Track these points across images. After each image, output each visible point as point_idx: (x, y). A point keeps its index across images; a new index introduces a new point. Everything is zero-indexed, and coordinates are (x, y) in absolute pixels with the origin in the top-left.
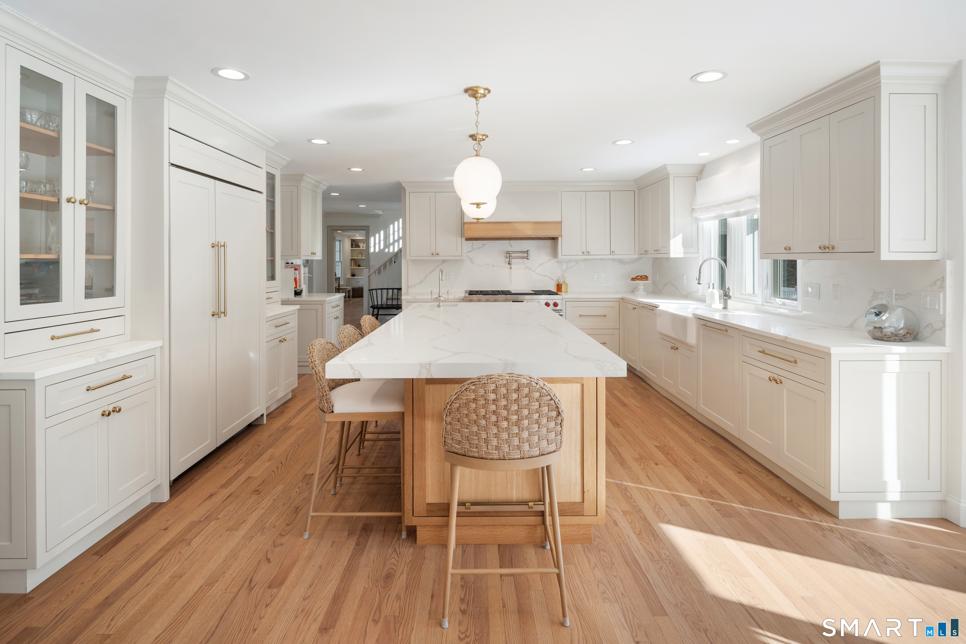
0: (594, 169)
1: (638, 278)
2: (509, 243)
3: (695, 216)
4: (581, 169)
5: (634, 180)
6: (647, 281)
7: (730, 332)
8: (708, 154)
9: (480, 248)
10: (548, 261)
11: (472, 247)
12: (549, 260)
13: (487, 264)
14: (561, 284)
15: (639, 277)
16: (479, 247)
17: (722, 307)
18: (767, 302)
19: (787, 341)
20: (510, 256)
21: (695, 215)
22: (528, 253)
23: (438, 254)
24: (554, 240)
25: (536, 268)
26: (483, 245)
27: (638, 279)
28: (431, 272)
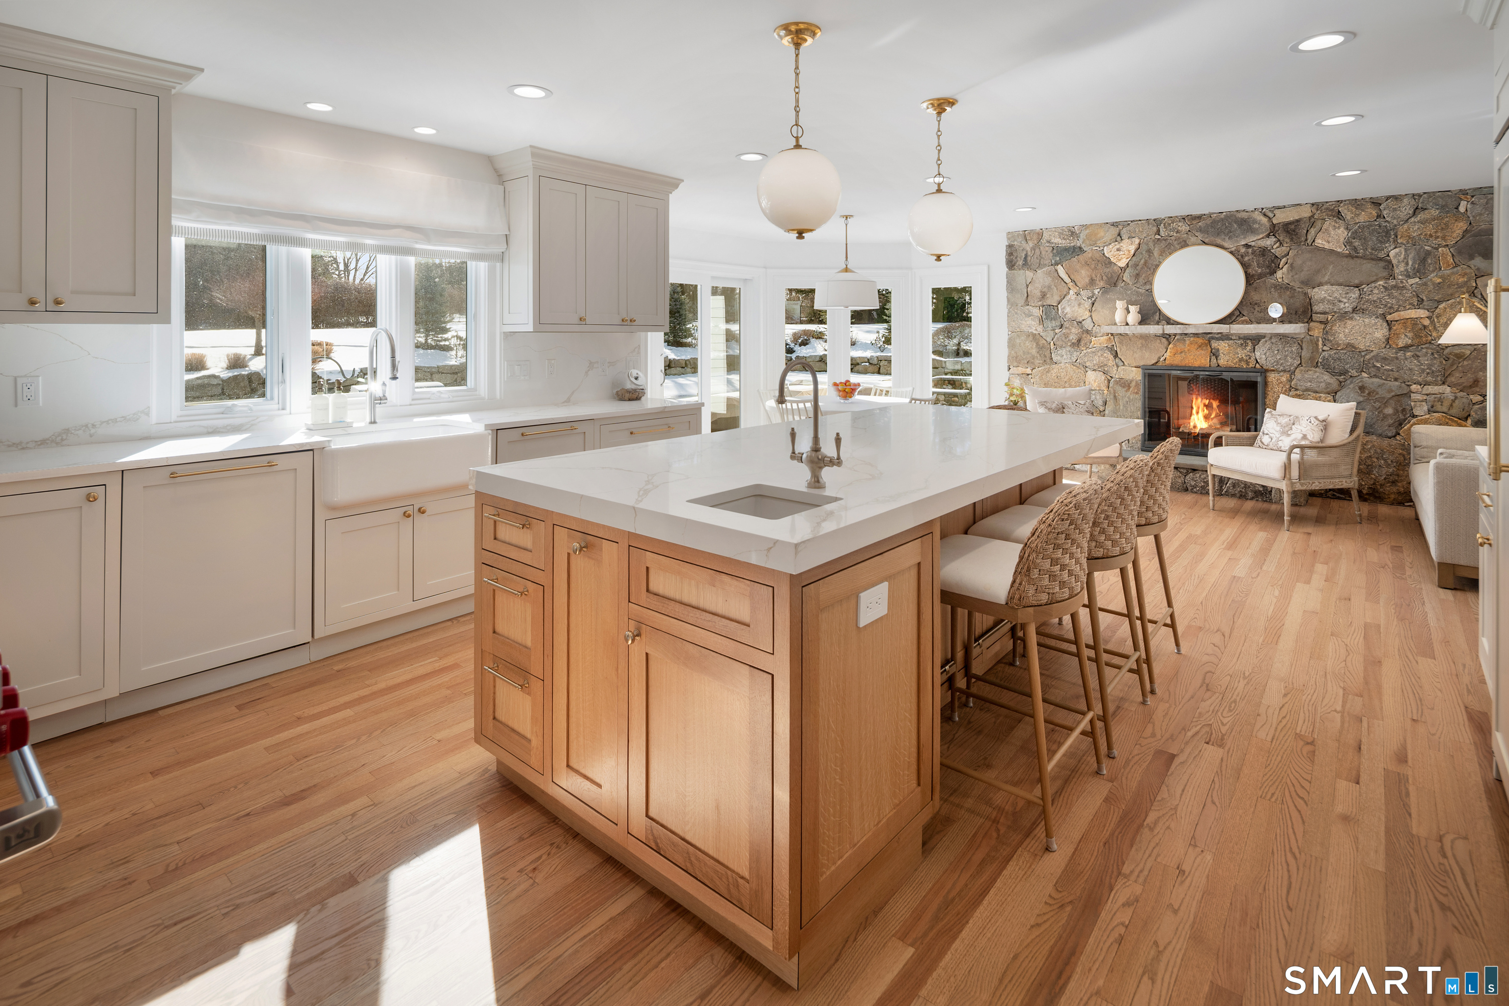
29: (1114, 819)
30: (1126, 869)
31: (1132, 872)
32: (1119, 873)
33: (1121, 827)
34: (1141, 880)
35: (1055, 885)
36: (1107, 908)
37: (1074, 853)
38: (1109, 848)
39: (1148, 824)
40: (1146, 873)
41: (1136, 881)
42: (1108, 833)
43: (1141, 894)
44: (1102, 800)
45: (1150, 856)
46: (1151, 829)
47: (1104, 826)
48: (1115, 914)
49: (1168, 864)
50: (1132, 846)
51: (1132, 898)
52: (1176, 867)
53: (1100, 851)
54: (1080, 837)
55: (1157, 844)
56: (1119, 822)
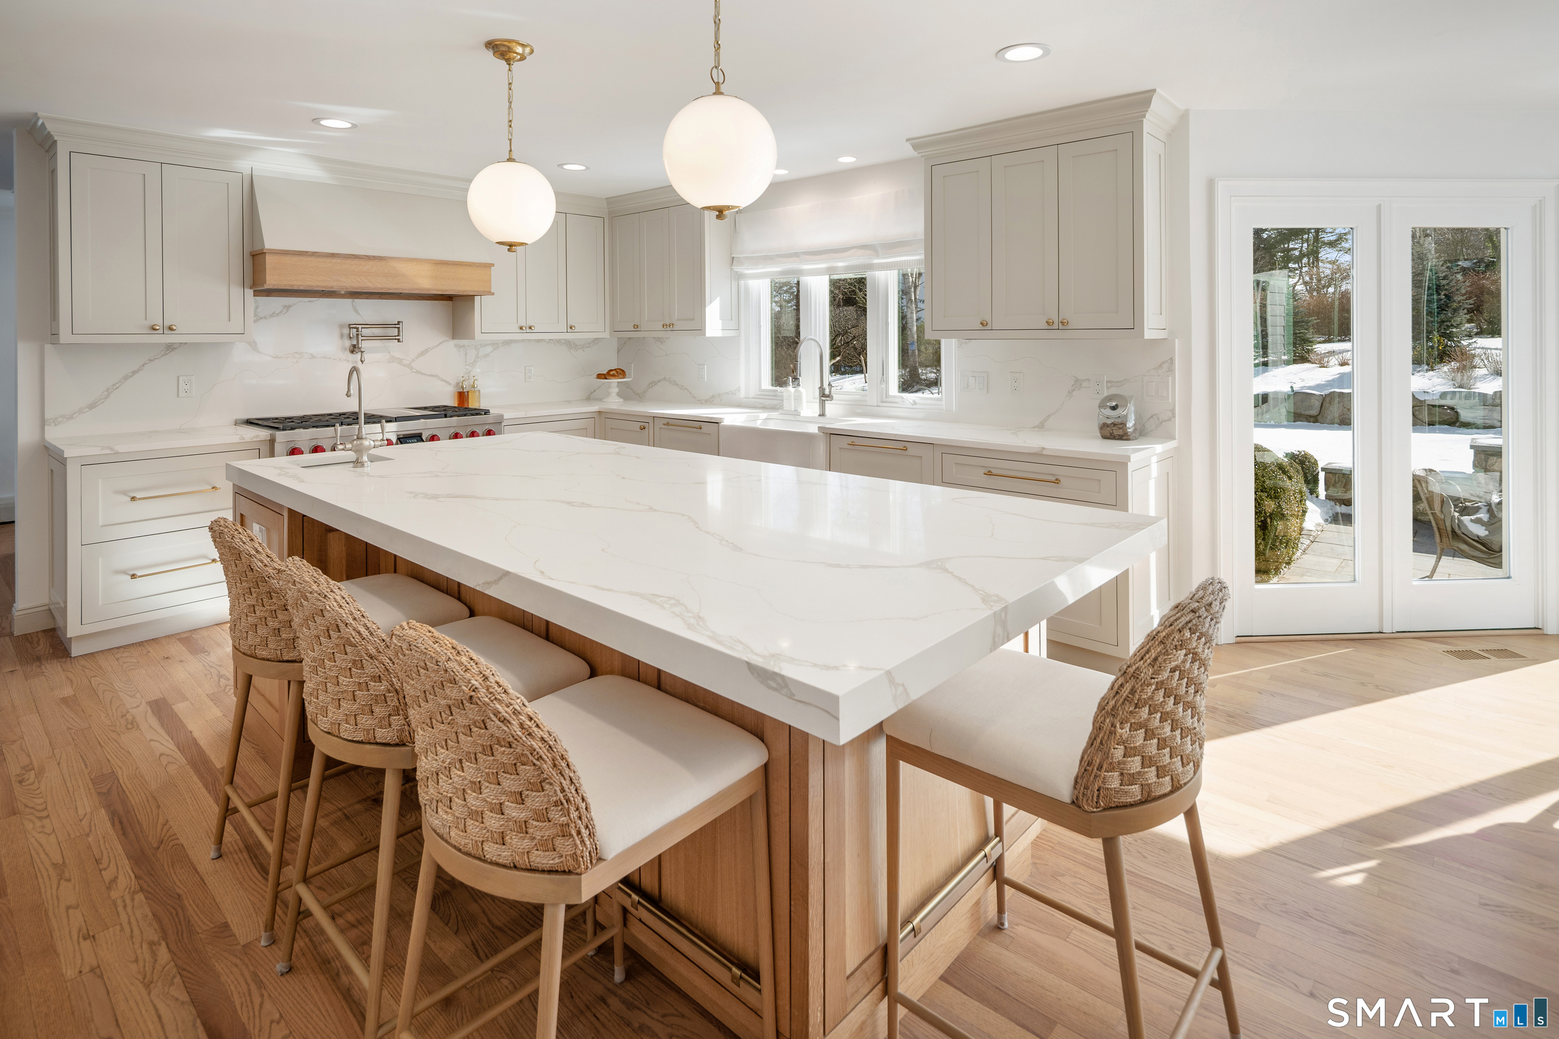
0: (584, 168)
1: (611, 373)
2: (353, 304)
3: (736, 270)
4: (560, 166)
5: (606, 199)
6: (624, 378)
7: (912, 450)
8: (785, 172)
9: (278, 314)
10: (438, 345)
11: (255, 311)
12: (440, 343)
13: (296, 353)
14: (468, 392)
15: (614, 372)
16: (274, 313)
17: (819, 414)
18: (883, 402)
19: (1044, 453)
20: (358, 335)
21: (738, 269)
22: (399, 328)
23: (170, 329)
24: (452, 300)
25: (413, 360)
26: (285, 307)
27: (613, 376)
28: (126, 378)
29: (197, 919)
30: (140, 897)
31: (133, 900)
32: (142, 889)
33: (182, 919)
34: (119, 902)
35: (182, 845)
36: (127, 867)
37: (196, 870)
38: (173, 897)
39: (160, 944)
40: (120, 909)
41: (122, 897)
42: (187, 904)
43: (109, 894)
44: (229, 920)
45: (130, 923)
46: (152, 944)
47: (198, 906)
48: (117, 868)
49: (106, 931)
50: (154, 915)
51: (114, 886)
52: (96, 936)
53: (176, 888)
54: (206, 882)
55: (132, 937)
56: (189, 921)
